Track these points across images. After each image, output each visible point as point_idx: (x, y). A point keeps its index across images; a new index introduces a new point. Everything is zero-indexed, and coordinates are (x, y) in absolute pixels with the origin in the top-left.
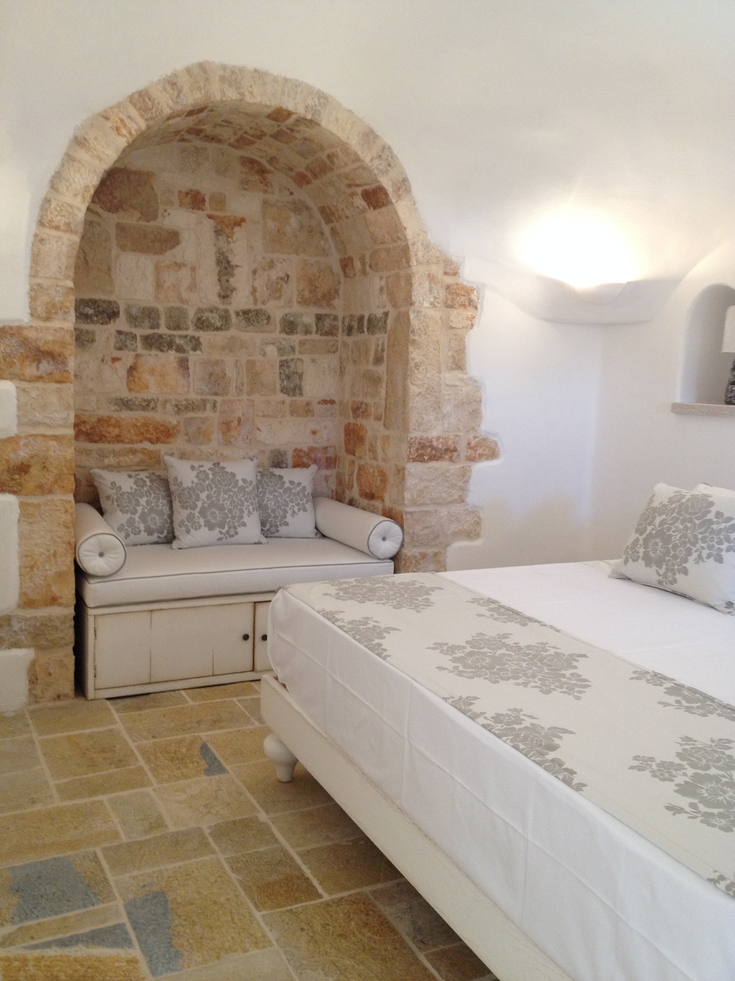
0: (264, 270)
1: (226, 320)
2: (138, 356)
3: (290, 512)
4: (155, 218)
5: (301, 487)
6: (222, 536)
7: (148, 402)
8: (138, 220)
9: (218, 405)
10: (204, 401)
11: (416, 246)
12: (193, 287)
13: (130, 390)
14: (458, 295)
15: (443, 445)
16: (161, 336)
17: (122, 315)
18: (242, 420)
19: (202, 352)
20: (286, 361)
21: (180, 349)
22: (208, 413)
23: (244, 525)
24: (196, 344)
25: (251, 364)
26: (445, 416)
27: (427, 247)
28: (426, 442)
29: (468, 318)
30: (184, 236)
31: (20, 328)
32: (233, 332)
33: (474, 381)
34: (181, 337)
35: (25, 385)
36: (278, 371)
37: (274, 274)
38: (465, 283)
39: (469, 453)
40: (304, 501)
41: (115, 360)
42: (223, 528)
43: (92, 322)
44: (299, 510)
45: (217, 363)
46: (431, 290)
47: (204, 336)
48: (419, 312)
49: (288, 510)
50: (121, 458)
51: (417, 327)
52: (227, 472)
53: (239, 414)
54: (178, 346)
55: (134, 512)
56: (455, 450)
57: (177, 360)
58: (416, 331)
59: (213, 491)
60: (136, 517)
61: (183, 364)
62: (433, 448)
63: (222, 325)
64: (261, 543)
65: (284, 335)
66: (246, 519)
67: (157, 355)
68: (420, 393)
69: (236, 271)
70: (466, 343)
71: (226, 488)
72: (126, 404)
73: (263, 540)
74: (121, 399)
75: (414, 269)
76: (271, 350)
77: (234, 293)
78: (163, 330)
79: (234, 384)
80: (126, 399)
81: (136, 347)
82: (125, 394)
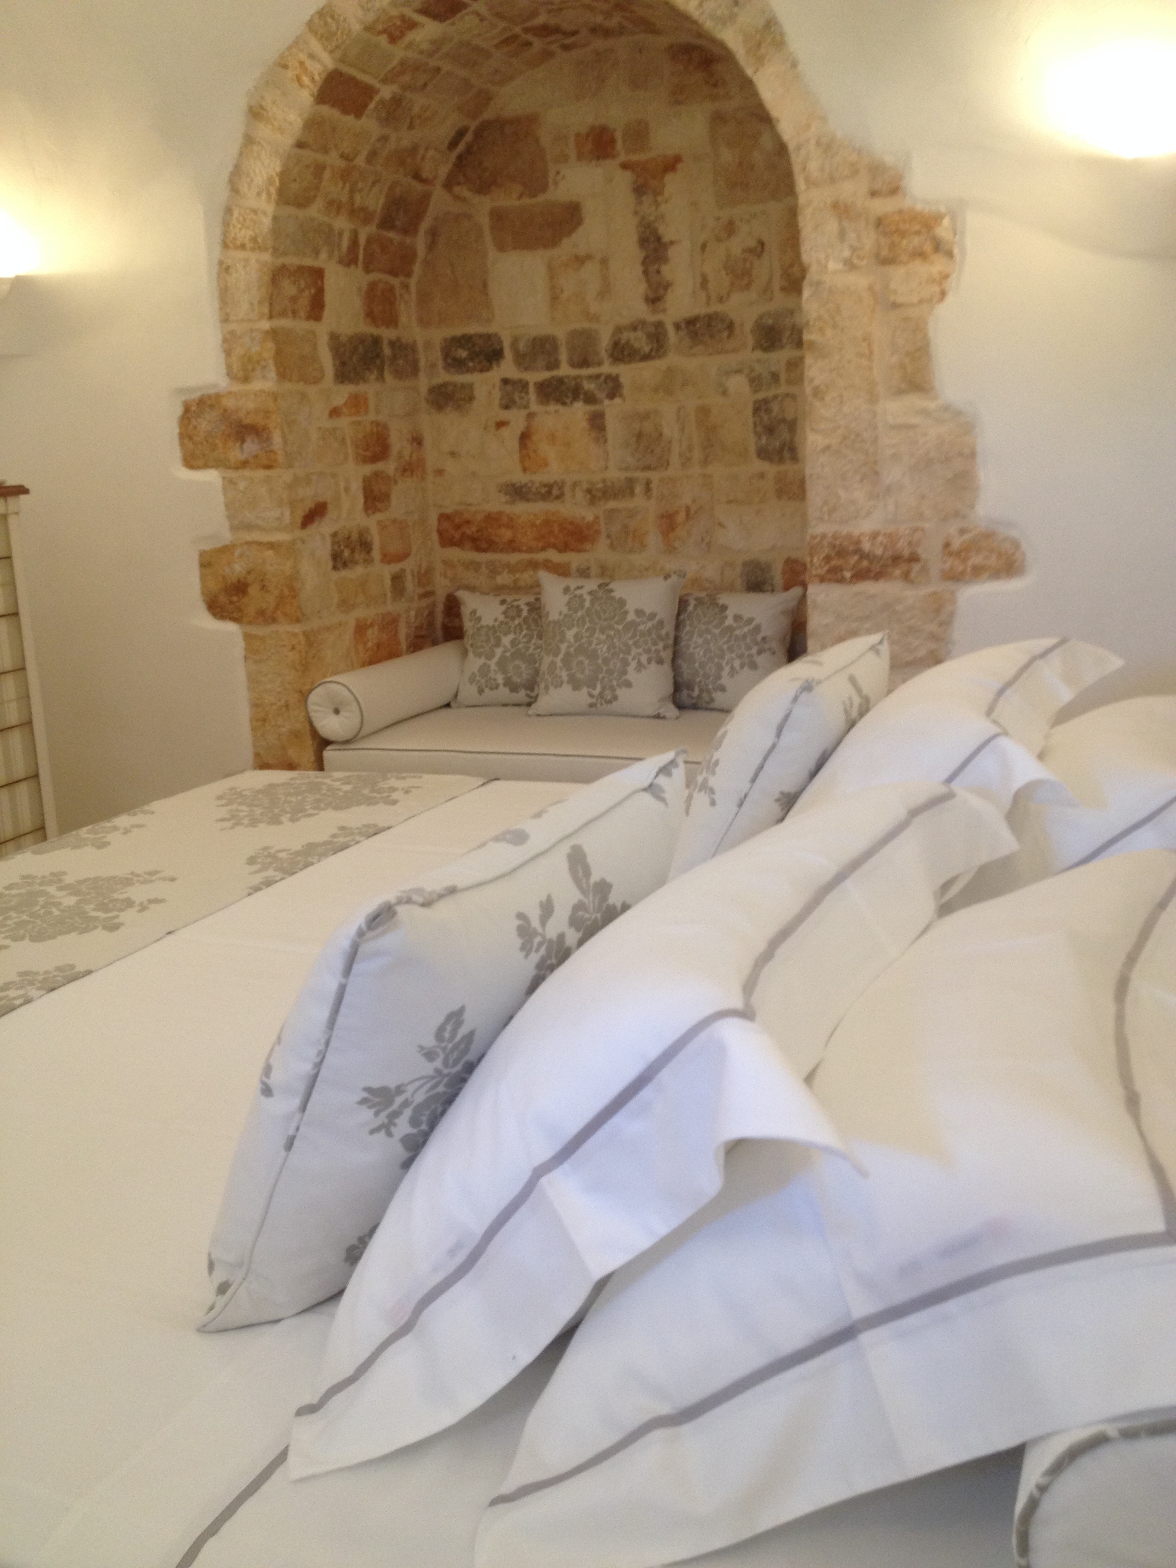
0: (719, 240)
1: (658, 341)
2: (531, 416)
3: (727, 669)
4: (544, 188)
5: (751, 627)
6: (594, 700)
7: (550, 487)
8: (521, 196)
9: (653, 486)
10: (630, 483)
11: (803, 152)
12: (605, 292)
13: (525, 470)
14: (903, 234)
15: (885, 549)
16: (561, 381)
17: (508, 353)
18: (692, 511)
19: (624, 400)
20: (766, 401)
21: (590, 399)
22: (639, 501)
23: (628, 685)
24: (614, 387)
25: (704, 412)
26: (888, 490)
27: (828, 146)
28: (845, 543)
29: (932, 281)
30: (589, 208)
31: (218, 396)
32: (672, 359)
33: (952, 412)
34: (590, 378)
35: (232, 474)
36: (751, 421)
37: (736, 245)
38: (919, 207)
39: (948, 565)
40: (754, 650)
41: (501, 424)
42: (594, 688)
43: (469, 371)
44: (742, 666)
45: (645, 416)
46: (842, 235)
47: (626, 372)
48: (819, 283)
49: (724, 664)
50: (518, 575)
51: (814, 315)
52: (613, 598)
53: (686, 500)
54: (586, 393)
55: (490, 657)
56: (914, 558)
57: (587, 416)
58: (811, 323)
59: (586, 627)
60: (493, 663)
61: (597, 422)
62: (863, 556)
63: (651, 350)
64: (664, 718)
65: (759, 354)
66: (632, 675)
67: (556, 412)
68: (828, 448)
69: (672, 252)
70: (931, 334)
71: (605, 623)
72: (518, 492)
73: (671, 711)
74: (513, 485)
75: (802, 200)
76: (738, 384)
77: (669, 291)
78: (565, 370)
79: (676, 449)
80: (519, 484)
81: (528, 402)
82: (519, 477)
